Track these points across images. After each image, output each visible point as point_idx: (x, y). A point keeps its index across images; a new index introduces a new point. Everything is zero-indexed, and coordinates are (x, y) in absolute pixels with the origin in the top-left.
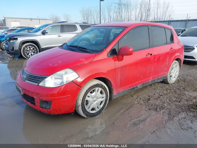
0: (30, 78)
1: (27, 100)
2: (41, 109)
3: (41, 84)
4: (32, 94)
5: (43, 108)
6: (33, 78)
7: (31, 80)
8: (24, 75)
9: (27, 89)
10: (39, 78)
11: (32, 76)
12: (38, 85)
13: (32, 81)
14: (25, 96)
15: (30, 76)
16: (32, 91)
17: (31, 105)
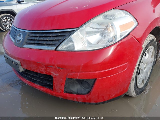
0: (33, 38)
1: (30, 80)
2: (68, 95)
3: (63, 47)
4: (46, 70)
5: (72, 93)
6: (40, 37)
7: (36, 42)
8: (18, 37)
9: (33, 59)
10: (56, 35)
11: (37, 35)
12: (56, 50)
13: (38, 44)
14: (27, 74)
15: (32, 35)
16: (47, 63)
17: (42, 89)
